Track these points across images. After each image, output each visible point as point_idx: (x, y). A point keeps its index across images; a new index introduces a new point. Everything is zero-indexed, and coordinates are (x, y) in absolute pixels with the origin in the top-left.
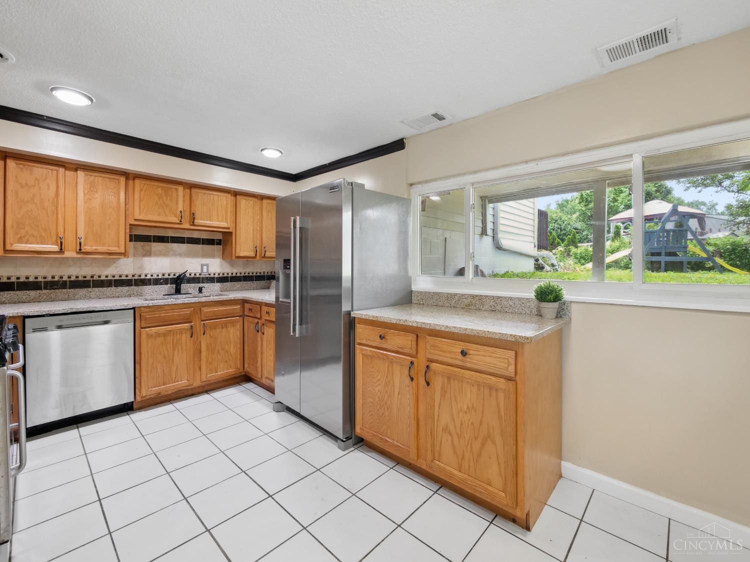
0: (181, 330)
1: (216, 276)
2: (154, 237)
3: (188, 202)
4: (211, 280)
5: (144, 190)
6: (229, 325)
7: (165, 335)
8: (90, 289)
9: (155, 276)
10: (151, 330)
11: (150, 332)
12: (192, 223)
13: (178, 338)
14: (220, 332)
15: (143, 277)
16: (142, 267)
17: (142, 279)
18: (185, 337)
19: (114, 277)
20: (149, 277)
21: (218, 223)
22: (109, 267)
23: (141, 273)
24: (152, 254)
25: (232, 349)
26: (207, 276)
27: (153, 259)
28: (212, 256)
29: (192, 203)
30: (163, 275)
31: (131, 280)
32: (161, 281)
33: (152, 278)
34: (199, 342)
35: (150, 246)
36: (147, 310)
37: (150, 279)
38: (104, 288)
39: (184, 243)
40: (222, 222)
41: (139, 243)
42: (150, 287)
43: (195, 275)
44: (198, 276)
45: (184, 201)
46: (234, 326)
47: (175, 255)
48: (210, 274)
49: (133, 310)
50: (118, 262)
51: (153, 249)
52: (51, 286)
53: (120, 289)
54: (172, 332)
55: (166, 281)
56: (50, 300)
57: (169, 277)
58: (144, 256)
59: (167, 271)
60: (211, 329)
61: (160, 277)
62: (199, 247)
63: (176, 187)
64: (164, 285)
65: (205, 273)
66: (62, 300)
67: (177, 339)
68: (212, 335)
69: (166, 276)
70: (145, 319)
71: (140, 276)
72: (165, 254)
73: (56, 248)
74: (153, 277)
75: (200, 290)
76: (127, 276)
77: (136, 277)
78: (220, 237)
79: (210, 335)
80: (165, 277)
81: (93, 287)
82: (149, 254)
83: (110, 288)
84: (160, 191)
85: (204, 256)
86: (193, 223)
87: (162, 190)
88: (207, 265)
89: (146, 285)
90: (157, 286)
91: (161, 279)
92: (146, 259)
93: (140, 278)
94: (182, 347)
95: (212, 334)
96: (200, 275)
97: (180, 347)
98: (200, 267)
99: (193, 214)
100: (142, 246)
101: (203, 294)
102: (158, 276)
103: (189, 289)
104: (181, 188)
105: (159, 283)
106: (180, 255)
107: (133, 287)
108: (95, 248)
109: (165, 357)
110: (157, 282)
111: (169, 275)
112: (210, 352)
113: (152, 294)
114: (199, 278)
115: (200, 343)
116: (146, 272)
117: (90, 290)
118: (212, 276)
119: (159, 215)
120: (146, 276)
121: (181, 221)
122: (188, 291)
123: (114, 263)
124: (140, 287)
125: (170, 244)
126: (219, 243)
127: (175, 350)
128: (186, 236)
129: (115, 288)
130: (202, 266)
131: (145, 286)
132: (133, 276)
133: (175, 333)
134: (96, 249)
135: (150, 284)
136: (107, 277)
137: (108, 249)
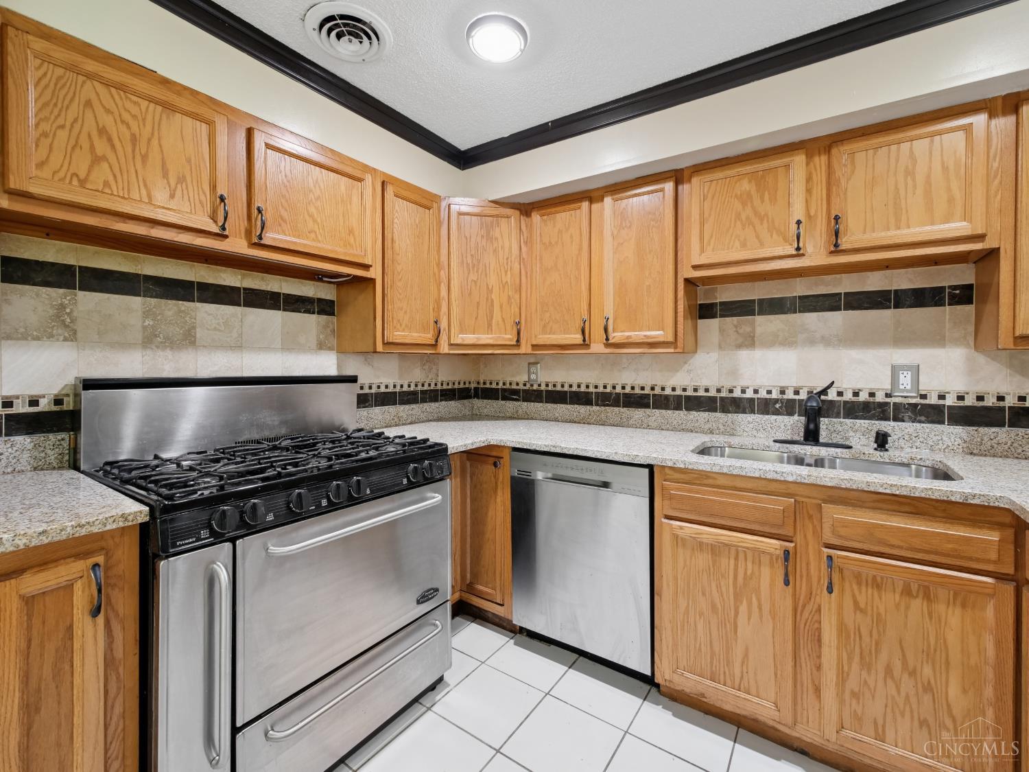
0: (758, 553)
1: (950, 401)
2: (761, 301)
3: (820, 191)
4: (930, 413)
5: (710, 196)
6: (942, 593)
7: (716, 550)
8: (648, 411)
9: (763, 394)
10: (681, 528)
11: (680, 533)
12: (832, 249)
13: (749, 572)
14: (897, 606)
15: (737, 394)
16: (734, 372)
17: (734, 398)
18: (769, 577)
19: (685, 390)
20: (749, 394)
21: (928, 228)
22: (677, 371)
23: (734, 384)
24: (757, 343)
25: (954, 691)
26: (913, 401)
27: (758, 353)
28: (937, 339)
29: (834, 189)
30: (783, 392)
31: (713, 399)
32: (777, 406)
33: (756, 396)
34: (816, 606)
35: (753, 324)
36: (677, 476)
37: (752, 400)
38: (668, 411)
39: (836, 308)
40: (947, 220)
41: (728, 319)
42: (750, 417)
43: (872, 395)
44: (880, 398)
45: (809, 191)
46: (964, 606)
47: (812, 342)
48: (924, 397)
49: (646, 471)
50: (691, 361)
51: (759, 330)
52: (602, 401)
53: (694, 415)
54: (733, 551)
55: (789, 408)
56: (600, 423)
57: (797, 397)
58: (739, 346)
59: (791, 382)
60: (859, 584)
61: (774, 395)
62: (886, 316)
63: (785, 160)
64: (784, 415)
65: (905, 390)
66: (614, 425)
67: (745, 573)
68: (862, 605)
69: (790, 395)
70: (671, 498)
71: (731, 391)
72: (787, 342)
73: (577, 338)
74: (759, 396)
75: (882, 441)
76: (707, 390)
77: (724, 394)
78: (964, 275)
79: (856, 603)
80: (785, 397)
81: (653, 408)
82: (749, 342)
83: (677, 412)
84: (746, 186)
85: (903, 339)
86: (836, 245)
87: (750, 182)
88: (916, 370)
89: (744, 412)
90: (767, 417)
91: (776, 401)
92: (744, 354)
93: (731, 395)
94: (759, 600)
95: (862, 600)
96: (888, 395)
97: (754, 599)
98: (889, 373)
99: (837, 218)
100: (736, 327)
101: (891, 453)
102: (769, 392)
103: (851, 434)
104: (799, 159)
105: (771, 409)
106: (826, 341)
107: (718, 414)
108: (627, 334)
109: (714, 607)
110: (766, 406)
111: (797, 393)
112: (857, 659)
113: (755, 433)
114: (883, 406)
115: (819, 610)
116: (744, 383)
117: (648, 413)
118: (933, 400)
119: (744, 245)
120: (743, 391)
121: (798, 249)
122: (847, 439)
123: (685, 363)
124: (730, 415)
125: (798, 315)
126: (963, 295)
127: (741, 602)
128: (841, 289)
129: (686, 412)
130: (895, 371)
131: (741, 415)
132: (719, 391)
133: (741, 556)
134: (628, 337)
135: (753, 412)
136: (674, 389)
137: (645, 336)
